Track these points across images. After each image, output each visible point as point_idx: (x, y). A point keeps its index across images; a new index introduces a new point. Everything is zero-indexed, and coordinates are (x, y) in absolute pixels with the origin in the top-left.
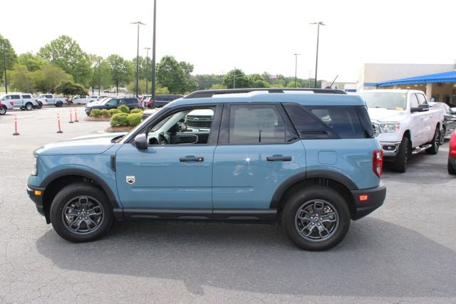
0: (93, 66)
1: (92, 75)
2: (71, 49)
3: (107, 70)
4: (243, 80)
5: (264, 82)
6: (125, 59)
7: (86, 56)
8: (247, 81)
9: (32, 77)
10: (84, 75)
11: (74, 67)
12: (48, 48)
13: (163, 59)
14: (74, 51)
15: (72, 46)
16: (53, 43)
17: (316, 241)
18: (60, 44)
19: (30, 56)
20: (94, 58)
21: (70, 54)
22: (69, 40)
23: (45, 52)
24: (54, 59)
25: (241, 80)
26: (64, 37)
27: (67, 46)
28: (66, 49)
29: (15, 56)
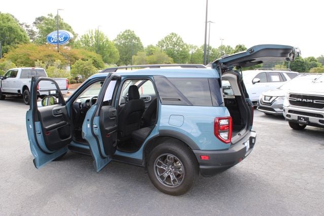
0: (190, 52)
1: (190, 58)
2: (177, 41)
3: (200, 55)
4: (300, 61)
5: (317, 63)
6: (212, 47)
7: (186, 45)
8: (303, 62)
9: (147, 59)
10: (184, 58)
11: (178, 53)
12: (163, 41)
13: (237, 47)
14: (179, 42)
15: (178, 39)
16: (166, 38)
17: (166, 186)
18: (170, 38)
19: (152, 46)
20: (192, 47)
21: (176, 44)
22: (176, 35)
23: (161, 44)
24: (166, 48)
25: (298, 61)
26: (173, 34)
27: (175, 40)
28: (174, 41)
29: (142, 47)
